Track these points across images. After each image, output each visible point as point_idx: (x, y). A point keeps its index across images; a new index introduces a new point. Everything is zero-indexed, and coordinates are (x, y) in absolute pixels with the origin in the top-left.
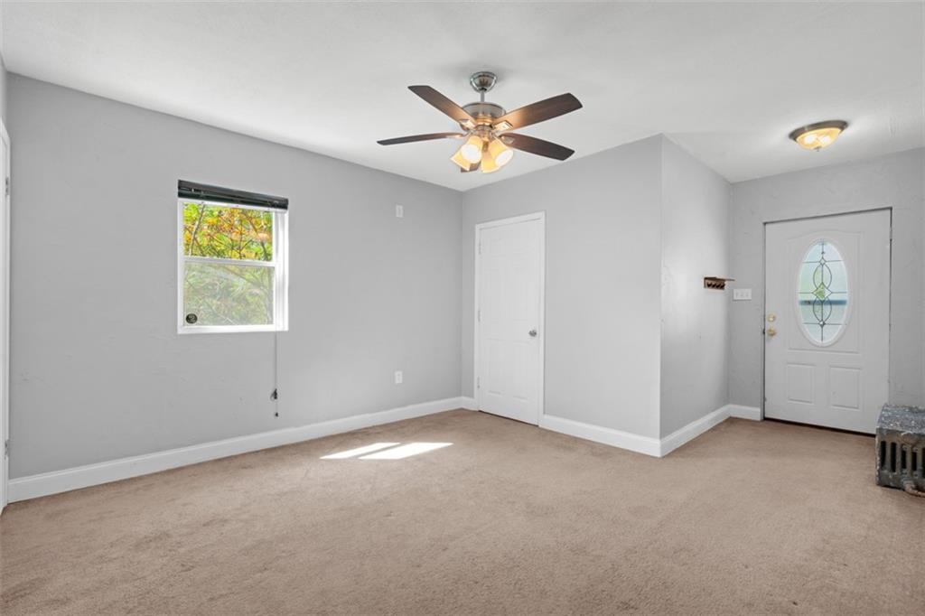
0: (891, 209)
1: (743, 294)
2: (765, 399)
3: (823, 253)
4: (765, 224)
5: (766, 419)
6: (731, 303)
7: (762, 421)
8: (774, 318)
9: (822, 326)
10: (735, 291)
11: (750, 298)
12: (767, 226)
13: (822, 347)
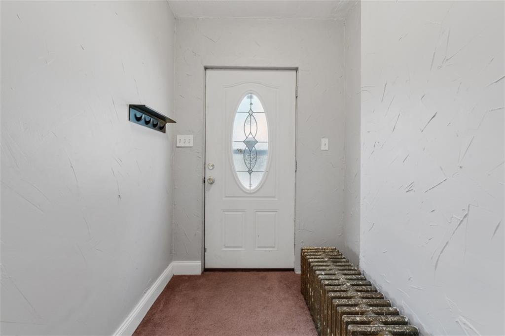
0: (296, 69)
1: (186, 140)
2: (205, 250)
3: (251, 104)
4: (206, 68)
5: (206, 270)
6: (174, 149)
7: (202, 273)
8: (213, 166)
9: (250, 174)
10: (179, 137)
11: (191, 145)
12: (207, 71)
13: (250, 193)
